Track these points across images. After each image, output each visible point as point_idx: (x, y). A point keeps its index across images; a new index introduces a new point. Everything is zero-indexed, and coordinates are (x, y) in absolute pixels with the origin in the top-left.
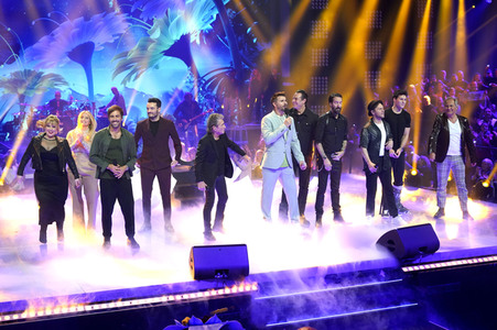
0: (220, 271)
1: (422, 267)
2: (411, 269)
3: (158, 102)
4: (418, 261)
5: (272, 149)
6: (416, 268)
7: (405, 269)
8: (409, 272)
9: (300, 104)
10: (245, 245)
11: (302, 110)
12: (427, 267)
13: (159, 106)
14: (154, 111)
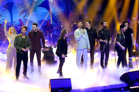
0: (61, 89)
1: (137, 87)
2: (133, 87)
3: (36, 25)
4: (136, 85)
6: (135, 87)
7: (131, 88)
8: (132, 89)
9: (89, 26)
10: (70, 79)
11: (89, 28)
13: (37, 26)
14: (35, 28)
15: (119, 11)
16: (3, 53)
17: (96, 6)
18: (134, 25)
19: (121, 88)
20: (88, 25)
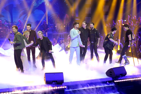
0: (54, 81)
1: (121, 81)
2: (117, 81)
4: (119, 79)
5: (73, 41)
6: (119, 81)
7: (115, 81)
8: (117, 82)
10: (62, 73)
12: (123, 80)
13: (31, 26)
14: (29, 28)
15: (106, 14)
16: (4, 49)
17: (86, 9)
18: (119, 26)
19: (107, 82)
20: (85, 25)
